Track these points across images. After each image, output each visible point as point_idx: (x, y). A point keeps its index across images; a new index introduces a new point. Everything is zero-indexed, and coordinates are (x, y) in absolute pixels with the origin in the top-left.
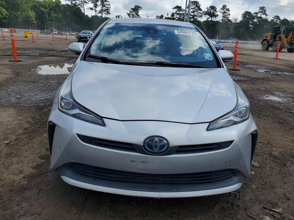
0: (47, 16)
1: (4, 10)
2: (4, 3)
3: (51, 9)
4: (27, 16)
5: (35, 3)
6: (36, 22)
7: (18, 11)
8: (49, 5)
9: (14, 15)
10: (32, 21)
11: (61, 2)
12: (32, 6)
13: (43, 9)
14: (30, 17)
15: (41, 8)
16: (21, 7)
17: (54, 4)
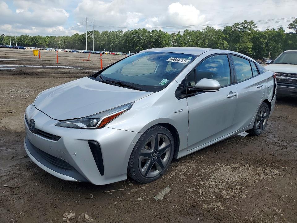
0: (264, 46)
1: (226, 43)
2: (228, 37)
3: (270, 39)
4: (245, 47)
5: (255, 35)
6: (251, 52)
7: (238, 43)
8: (269, 35)
9: (233, 47)
10: (249, 51)
11: (284, 31)
12: (252, 38)
13: (262, 40)
14: (247, 48)
15: (260, 39)
16: (241, 39)
17: (276, 33)
